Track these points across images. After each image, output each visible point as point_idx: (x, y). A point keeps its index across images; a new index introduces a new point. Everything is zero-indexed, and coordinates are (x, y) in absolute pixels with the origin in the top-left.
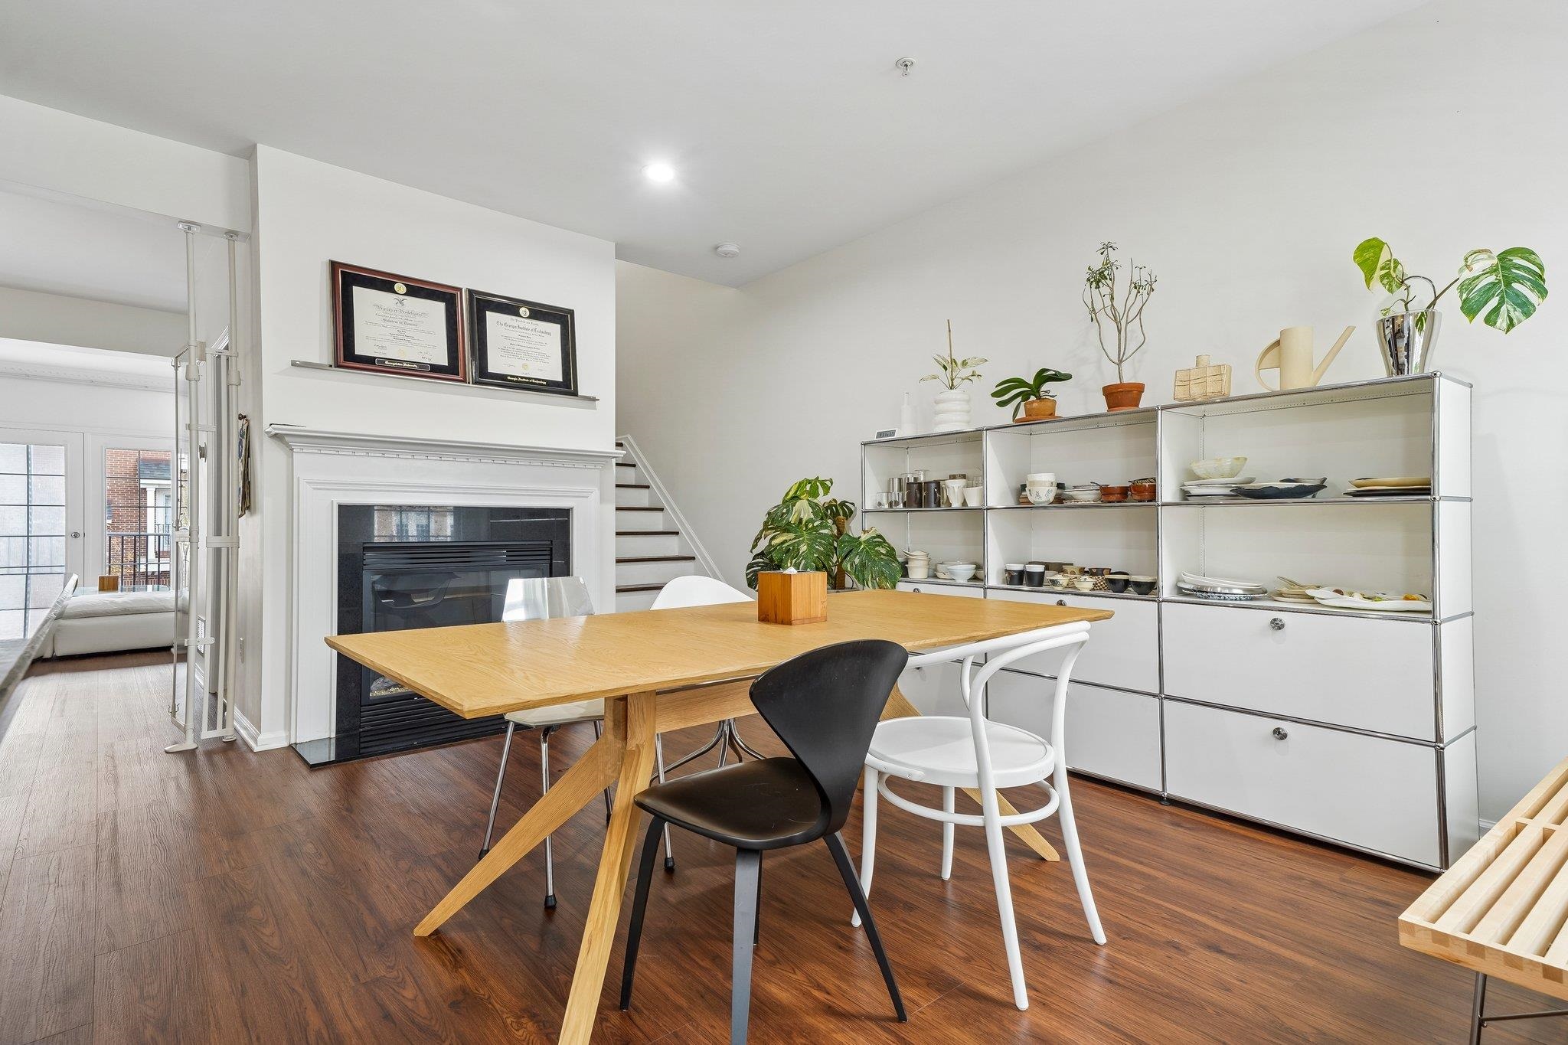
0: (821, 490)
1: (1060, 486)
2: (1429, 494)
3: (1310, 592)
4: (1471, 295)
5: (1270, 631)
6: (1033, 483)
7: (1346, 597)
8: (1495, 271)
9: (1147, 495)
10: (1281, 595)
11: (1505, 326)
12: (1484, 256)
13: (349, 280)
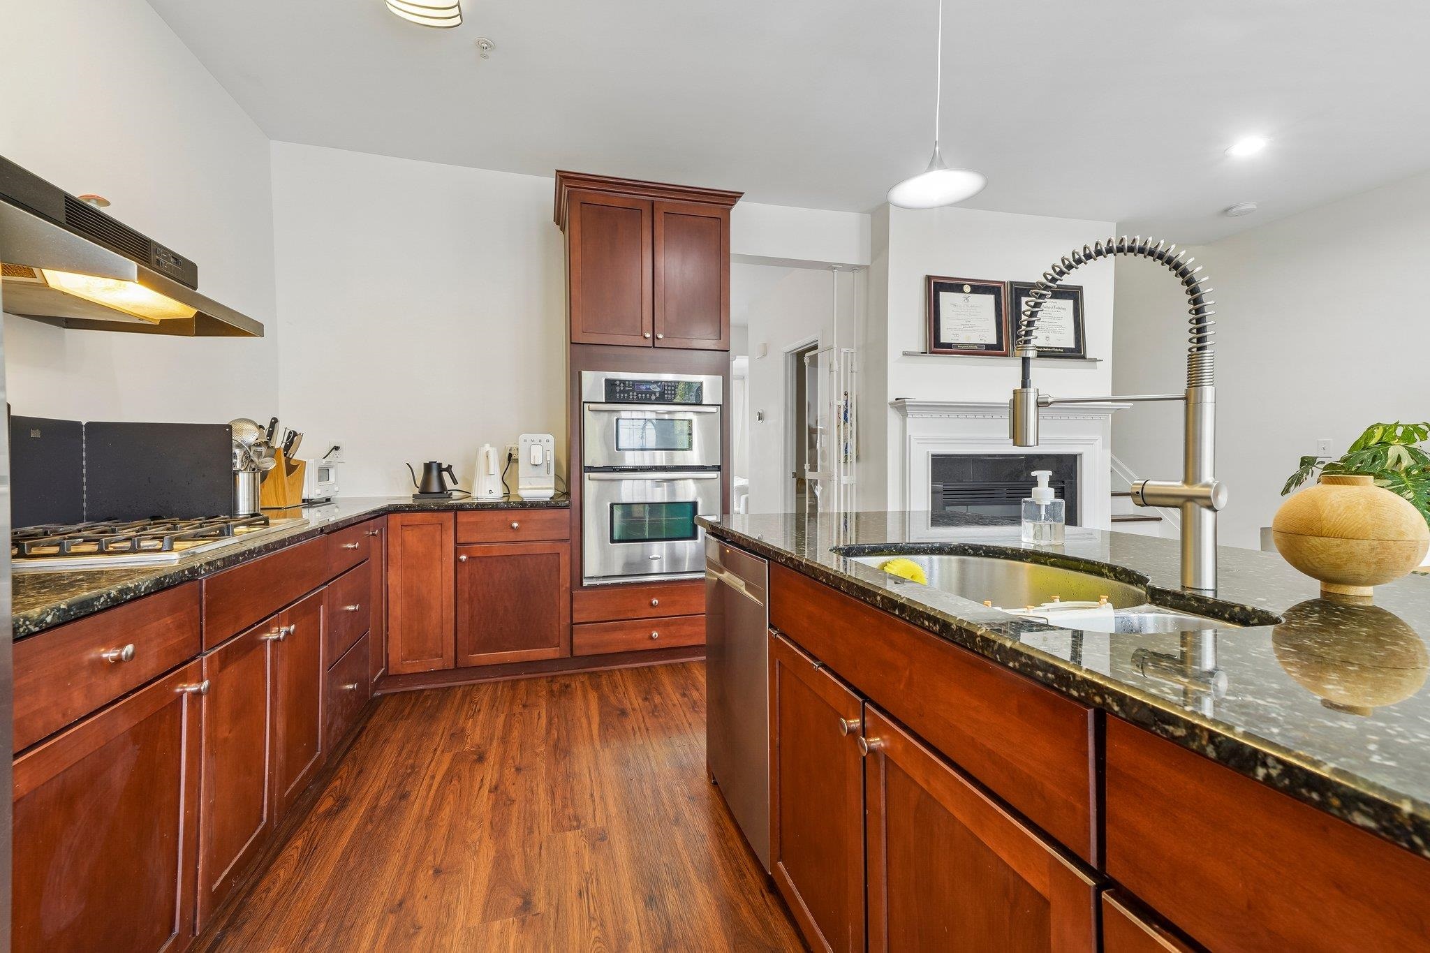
0: (1416, 435)
13: (937, 287)
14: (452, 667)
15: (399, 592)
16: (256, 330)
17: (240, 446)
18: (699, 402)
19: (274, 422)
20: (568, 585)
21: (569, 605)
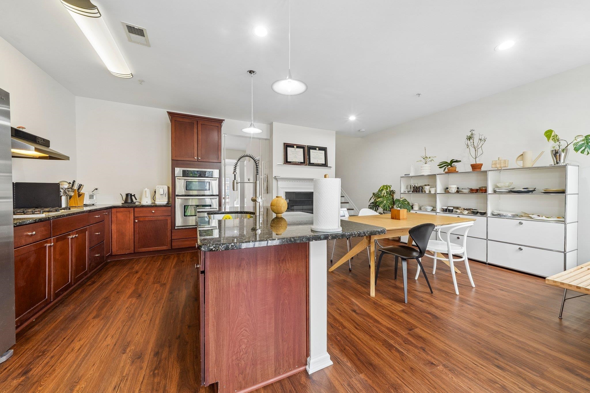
0: (389, 188)
1: (458, 188)
2: (564, 193)
3: (530, 216)
4: (577, 146)
5: (519, 225)
6: (450, 188)
7: (541, 217)
8: (584, 140)
9: (484, 191)
10: (522, 216)
11: (586, 154)
12: (581, 137)
13: (287, 146)
14: (133, 252)
15: (116, 231)
16: (67, 158)
17: (62, 189)
18: (212, 177)
19: (74, 182)
20: (171, 229)
21: (171, 234)
